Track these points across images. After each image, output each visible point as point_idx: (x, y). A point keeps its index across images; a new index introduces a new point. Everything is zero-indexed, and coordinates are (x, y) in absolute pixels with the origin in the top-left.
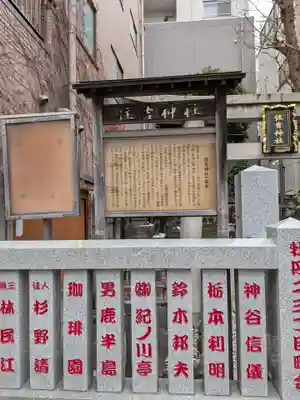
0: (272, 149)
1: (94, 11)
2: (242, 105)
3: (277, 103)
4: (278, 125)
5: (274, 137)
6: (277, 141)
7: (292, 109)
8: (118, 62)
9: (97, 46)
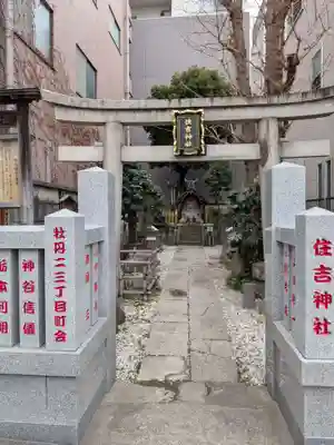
0: (182, 151)
1: (51, 12)
2: (157, 110)
3: (185, 109)
4: (188, 129)
5: (185, 141)
6: (187, 145)
7: (200, 114)
8: (88, 61)
9: (55, 47)
